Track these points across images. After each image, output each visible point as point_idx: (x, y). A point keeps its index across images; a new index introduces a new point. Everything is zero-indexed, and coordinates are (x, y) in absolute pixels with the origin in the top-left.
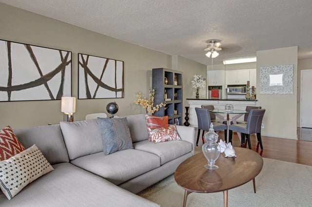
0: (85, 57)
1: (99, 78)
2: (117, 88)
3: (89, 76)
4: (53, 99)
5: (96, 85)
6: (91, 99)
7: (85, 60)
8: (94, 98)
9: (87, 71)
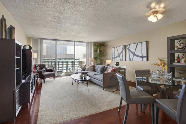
0: (128, 46)
1: (134, 52)
2: (143, 56)
3: (130, 52)
4: (121, 61)
5: (133, 55)
6: (131, 61)
7: (129, 46)
8: (132, 61)
9: (130, 51)
